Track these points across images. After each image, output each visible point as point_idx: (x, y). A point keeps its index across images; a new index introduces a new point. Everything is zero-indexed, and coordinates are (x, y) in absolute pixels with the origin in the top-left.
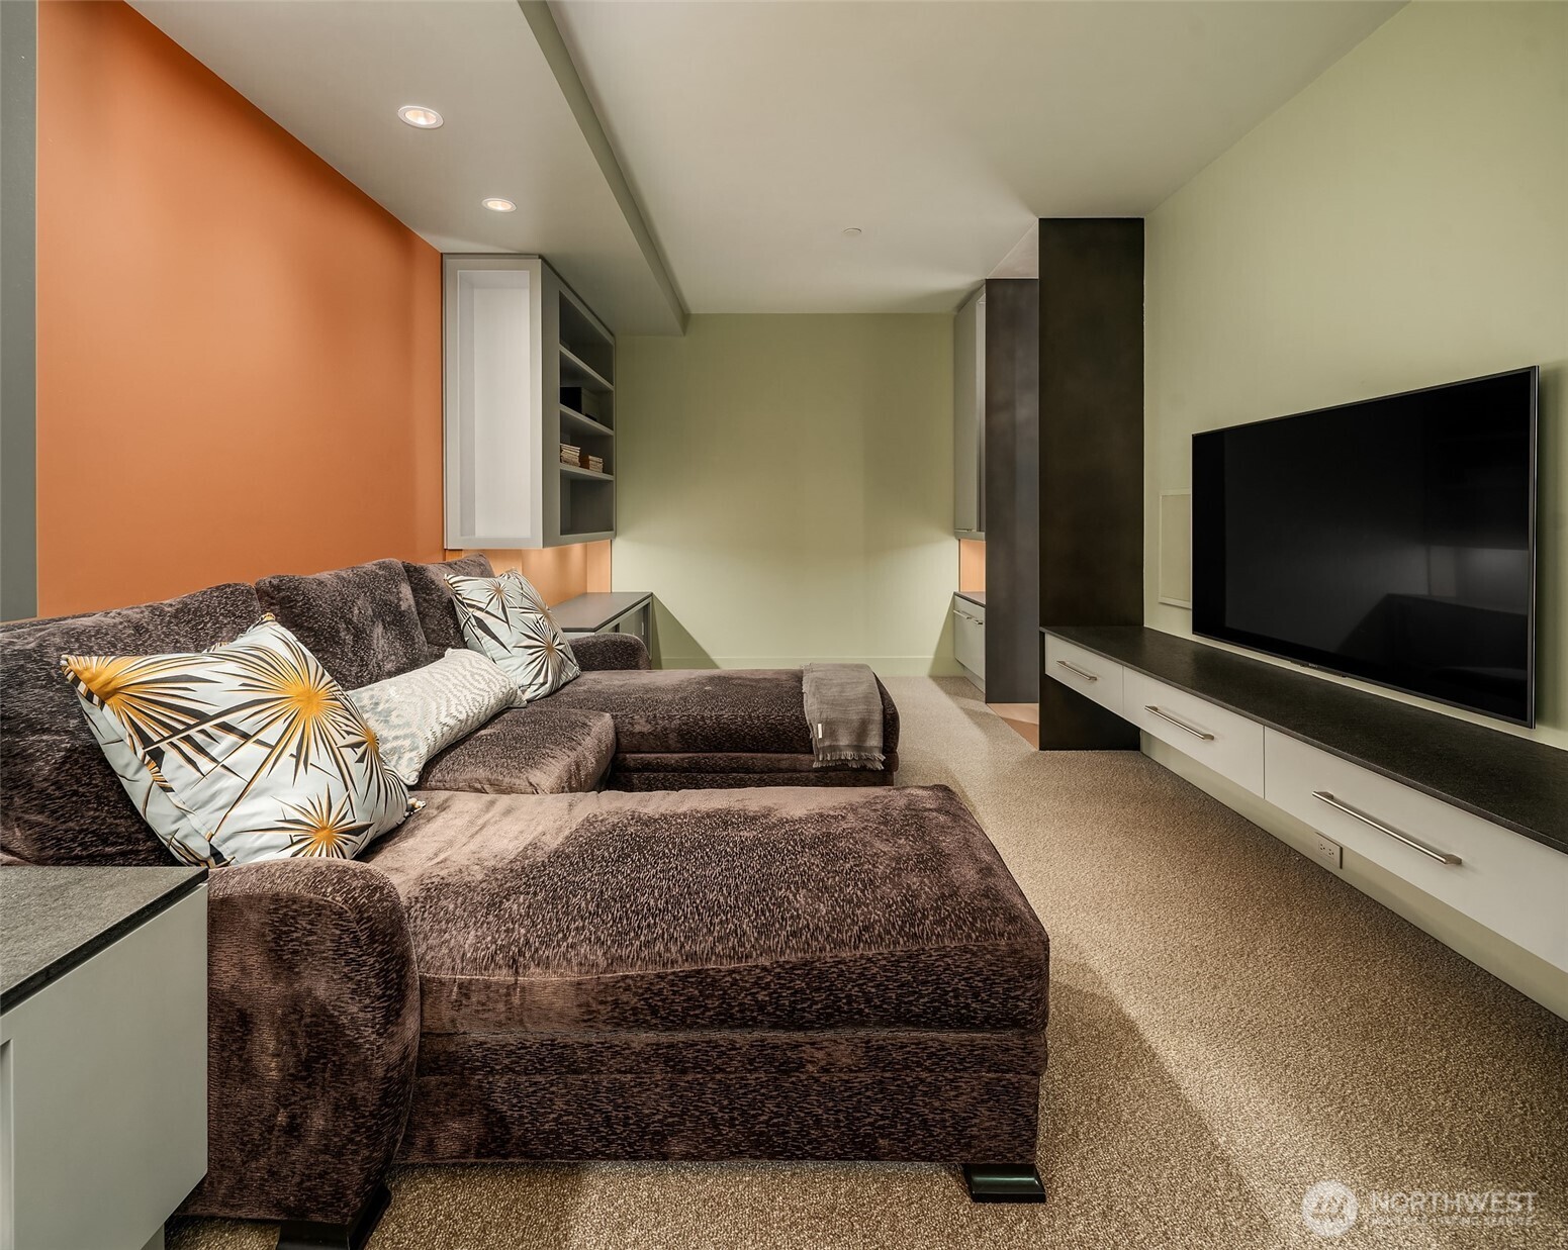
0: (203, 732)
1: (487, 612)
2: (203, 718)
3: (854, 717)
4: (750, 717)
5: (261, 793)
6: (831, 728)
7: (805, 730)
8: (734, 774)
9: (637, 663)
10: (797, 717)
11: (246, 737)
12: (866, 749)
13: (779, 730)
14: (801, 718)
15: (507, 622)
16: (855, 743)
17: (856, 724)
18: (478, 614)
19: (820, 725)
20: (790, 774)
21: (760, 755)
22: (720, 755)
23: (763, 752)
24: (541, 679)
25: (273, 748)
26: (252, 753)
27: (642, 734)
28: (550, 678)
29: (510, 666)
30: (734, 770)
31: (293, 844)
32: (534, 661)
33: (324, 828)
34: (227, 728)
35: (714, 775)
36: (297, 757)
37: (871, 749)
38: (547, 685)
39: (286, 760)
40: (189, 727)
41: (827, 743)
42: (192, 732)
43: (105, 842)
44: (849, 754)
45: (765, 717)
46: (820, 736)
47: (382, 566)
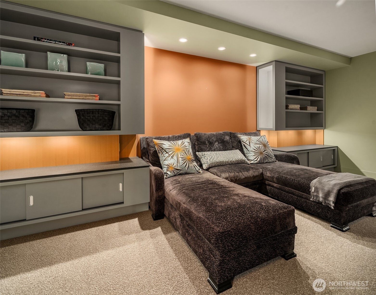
0: (163, 151)
1: (246, 143)
2: (163, 149)
3: (326, 189)
4: (295, 179)
5: (166, 160)
6: (317, 190)
7: (309, 187)
8: (291, 194)
9: (293, 162)
10: (308, 184)
11: (167, 153)
12: (328, 200)
13: (302, 186)
14: (309, 185)
15: (250, 146)
16: (324, 197)
17: (326, 191)
18: (244, 143)
19: (313, 188)
20: (306, 200)
21: (297, 191)
22: (287, 188)
23: (298, 191)
24: (256, 159)
25: (170, 155)
26: (167, 155)
27: (268, 176)
28: (259, 160)
29: (250, 155)
30: (290, 193)
31: (167, 168)
32: (255, 155)
33: (172, 167)
34: (165, 151)
35: (285, 193)
36: (172, 157)
37: (330, 201)
38: (257, 161)
39: (170, 157)
40: (162, 150)
41: (315, 194)
42: (162, 151)
43: (157, 162)
44: (321, 199)
45: (299, 181)
46: (313, 191)
47: (223, 132)
